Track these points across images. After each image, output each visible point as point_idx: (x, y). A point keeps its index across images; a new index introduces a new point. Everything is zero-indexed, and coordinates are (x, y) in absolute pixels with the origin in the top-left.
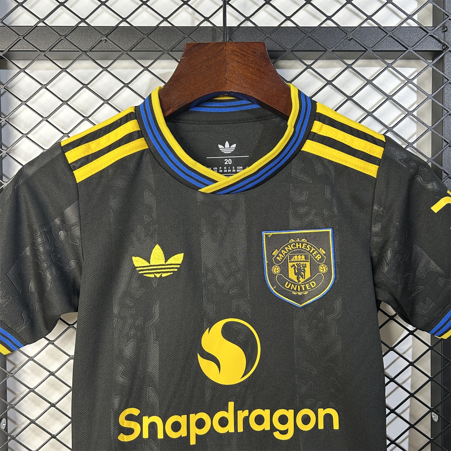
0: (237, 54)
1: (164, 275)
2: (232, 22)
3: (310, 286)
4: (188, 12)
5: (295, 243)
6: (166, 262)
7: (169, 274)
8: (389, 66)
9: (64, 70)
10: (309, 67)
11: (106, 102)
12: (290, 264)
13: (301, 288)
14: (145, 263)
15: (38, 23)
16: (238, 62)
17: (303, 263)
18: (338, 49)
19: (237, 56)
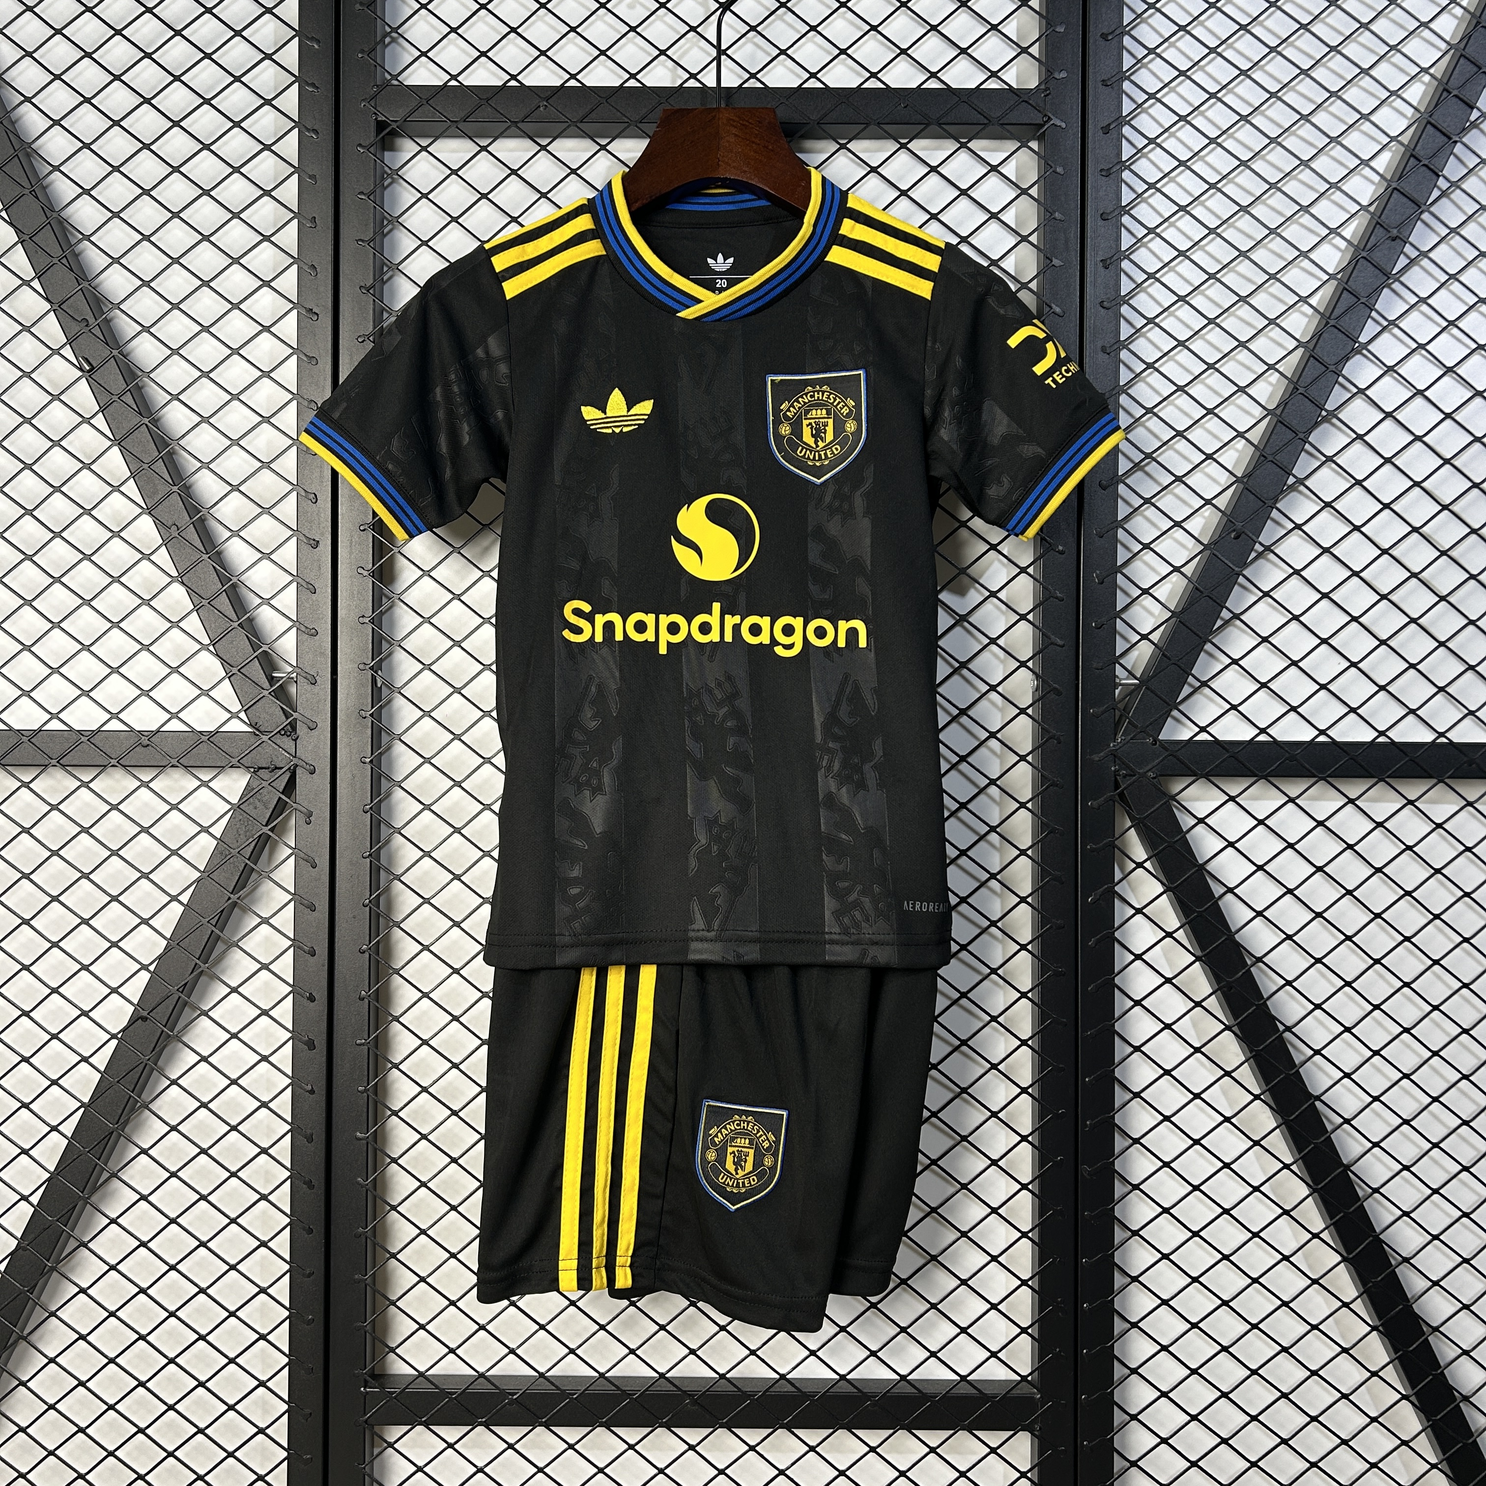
0: (735, 124)
1: (625, 430)
2: (731, 79)
3: (833, 453)
4: (666, 67)
5: (814, 392)
6: (628, 411)
7: (633, 427)
8: (963, 146)
9: (484, 149)
10: (843, 147)
11: (544, 195)
12: (805, 422)
13: (820, 455)
14: (598, 414)
15: (449, 81)
16: (736, 135)
17: (823, 420)
18: (887, 121)
19: (735, 127)
